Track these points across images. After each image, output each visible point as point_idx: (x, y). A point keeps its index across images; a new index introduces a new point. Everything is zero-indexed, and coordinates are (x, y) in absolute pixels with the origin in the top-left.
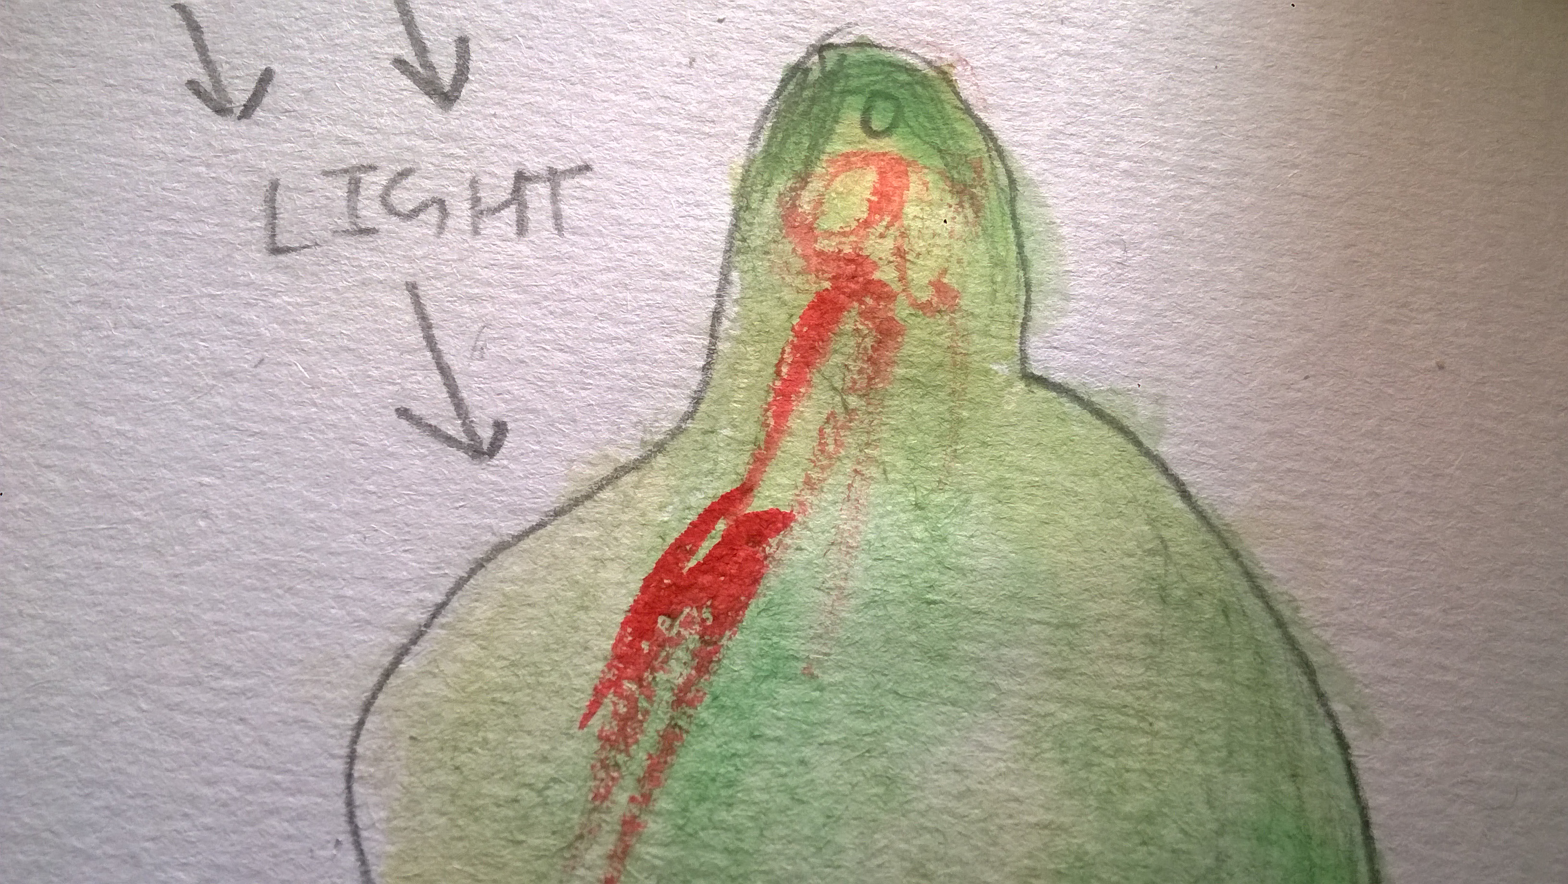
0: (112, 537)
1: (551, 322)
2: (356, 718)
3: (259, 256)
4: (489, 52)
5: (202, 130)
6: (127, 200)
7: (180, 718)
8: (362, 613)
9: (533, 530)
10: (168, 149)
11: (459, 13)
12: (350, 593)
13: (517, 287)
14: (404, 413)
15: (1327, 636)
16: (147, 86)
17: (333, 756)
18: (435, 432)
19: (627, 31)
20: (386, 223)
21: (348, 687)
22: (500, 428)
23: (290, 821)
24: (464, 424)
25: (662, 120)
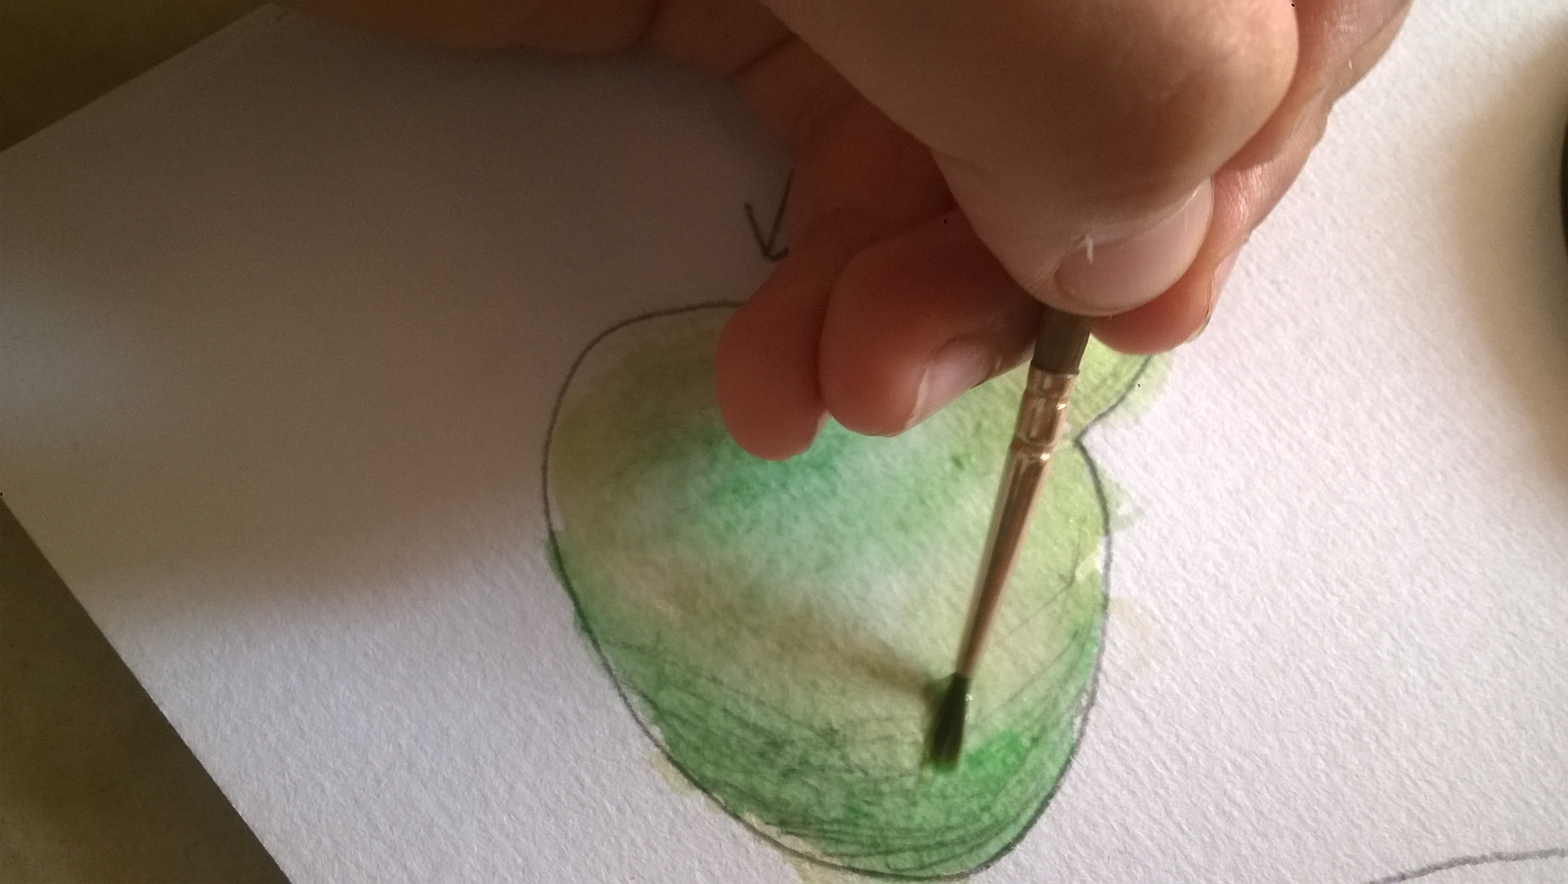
14: (748, 208)
17: (590, 331)
18: (755, 226)
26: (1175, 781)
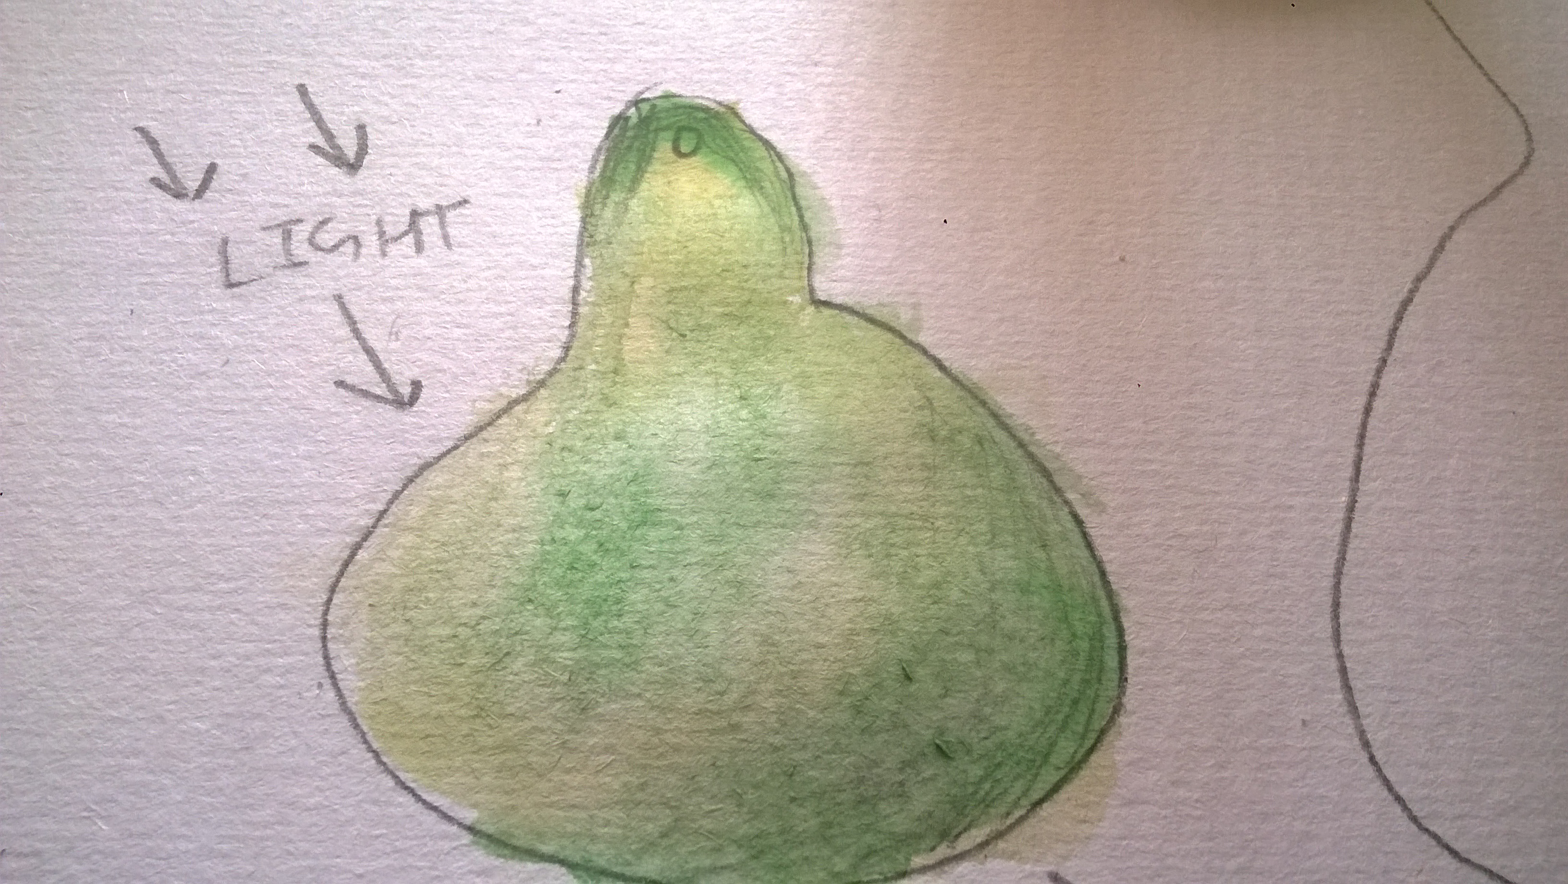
0: (122, 497)
1: (449, 309)
2: (325, 597)
3: (217, 290)
4: (381, 133)
5: (164, 210)
6: (111, 265)
7: (188, 615)
8: (321, 524)
9: (449, 452)
10: (140, 226)
11: (356, 109)
12: (311, 512)
13: (420, 288)
14: (340, 384)
15: (1058, 449)
16: (119, 185)
17: (310, 626)
18: (366, 394)
19: (487, 106)
20: (313, 257)
21: (316, 576)
22: (417, 385)
23: (281, 675)
24: (388, 386)
25: (519, 163)
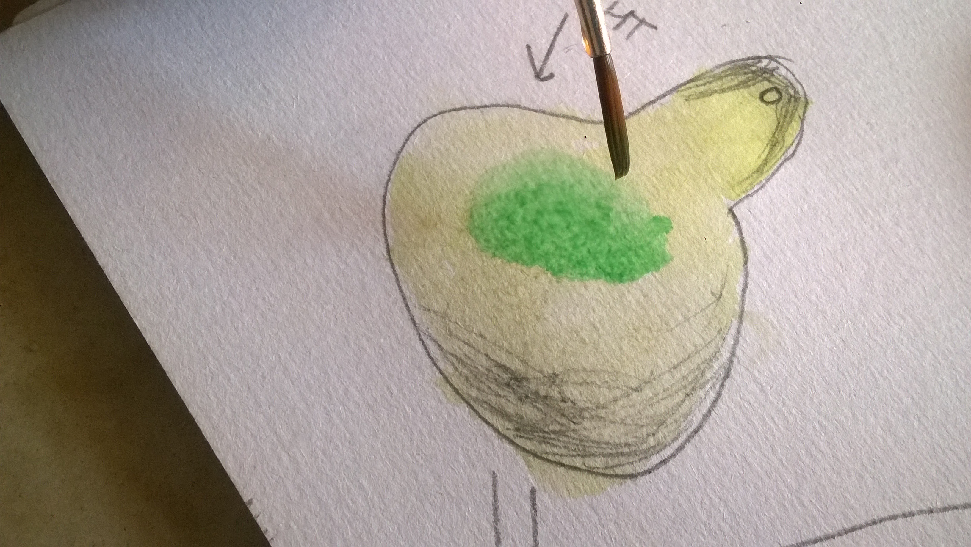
0: (419, 8)
2: (435, 113)
8: (464, 88)
14: (528, 47)
17: (420, 116)
18: (532, 60)
22: (551, 76)
24: (542, 65)
25: (695, 35)
26: (781, 432)
